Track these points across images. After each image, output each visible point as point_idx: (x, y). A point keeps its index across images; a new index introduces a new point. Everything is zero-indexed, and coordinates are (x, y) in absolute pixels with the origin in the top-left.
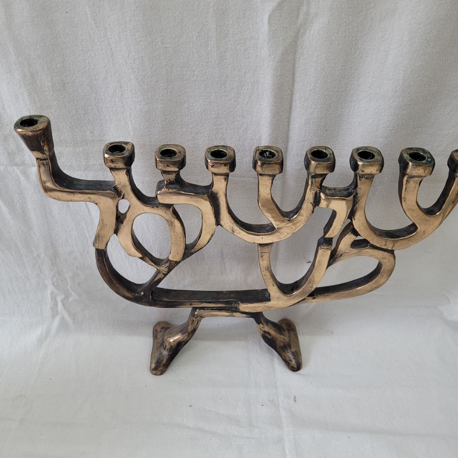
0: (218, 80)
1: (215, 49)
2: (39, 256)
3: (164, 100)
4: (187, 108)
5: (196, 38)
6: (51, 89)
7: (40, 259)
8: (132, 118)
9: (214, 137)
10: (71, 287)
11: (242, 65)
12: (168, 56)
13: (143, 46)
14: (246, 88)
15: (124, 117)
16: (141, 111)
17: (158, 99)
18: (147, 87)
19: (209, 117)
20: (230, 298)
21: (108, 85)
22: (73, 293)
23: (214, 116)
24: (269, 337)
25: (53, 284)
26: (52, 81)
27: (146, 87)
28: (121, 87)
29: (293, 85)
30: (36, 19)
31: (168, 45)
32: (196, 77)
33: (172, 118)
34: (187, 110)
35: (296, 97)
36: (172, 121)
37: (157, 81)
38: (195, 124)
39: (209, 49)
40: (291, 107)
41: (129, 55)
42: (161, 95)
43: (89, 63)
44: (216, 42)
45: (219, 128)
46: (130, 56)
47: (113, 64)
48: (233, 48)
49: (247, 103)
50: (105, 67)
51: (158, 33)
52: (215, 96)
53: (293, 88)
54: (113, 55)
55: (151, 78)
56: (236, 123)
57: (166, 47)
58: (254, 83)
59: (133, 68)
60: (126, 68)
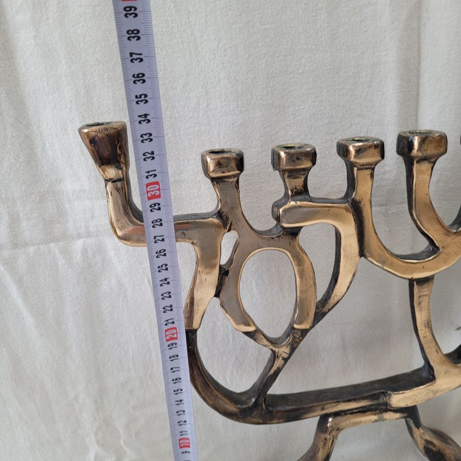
0: (330, 69)
1: (326, 25)
2: (76, 398)
3: (264, 104)
4: (292, 115)
5: (303, 12)
6: (112, 109)
7: (78, 403)
8: (221, 137)
9: (327, 152)
10: (124, 442)
11: (359, 42)
12: (268, 40)
13: (237, 30)
14: (364, 74)
15: (210, 138)
16: (233, 124)
17: (255, 103)
18: (242, 88)
19: (320, 123)
20: (375, 389)
21: (189, 93)
22: (128, 451)
23: (327, 121)
24: (434, 449)
25: (98, 442)
26: (114, 97)
27: (240, 88)
28: (207, 94)
29: (419, 63)
30: (98, 8)
31: (268, 26)
32: (302, 67)
33: (274, 132)
34: (292, 117)
35: (425, 78)
36: (273, 135)
37: (254, 78)
38: (303, 136)
39: (319, 25)
40: (418, 94)
41: (218, 45)
42: (259, 98)
43: (165, 65)
44: (326, 15)
45: (333, 138)
46: (220, 45)
47: (197, 62)
48: (347, 21)
49: (367, 95)
50: (186, 67)
51: (256, 10)
52: (327, 91)
53: (419, 66)
54: (197, 48)
55: (247, 73)
56: (354, 127)
57: (265, 29)
58: (373, 65)
59: (223, 63)
60: (214, 64)
